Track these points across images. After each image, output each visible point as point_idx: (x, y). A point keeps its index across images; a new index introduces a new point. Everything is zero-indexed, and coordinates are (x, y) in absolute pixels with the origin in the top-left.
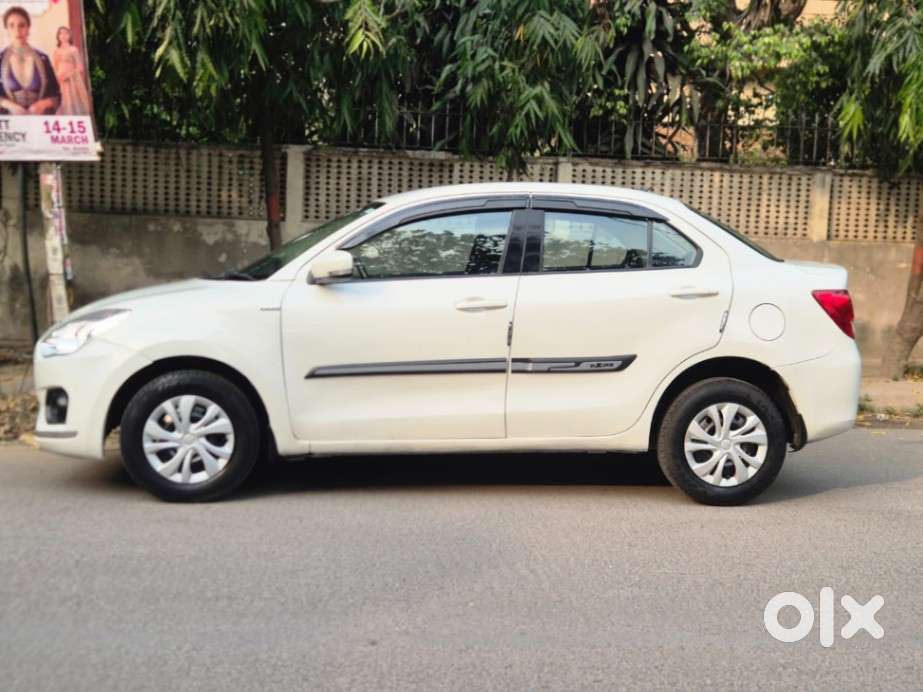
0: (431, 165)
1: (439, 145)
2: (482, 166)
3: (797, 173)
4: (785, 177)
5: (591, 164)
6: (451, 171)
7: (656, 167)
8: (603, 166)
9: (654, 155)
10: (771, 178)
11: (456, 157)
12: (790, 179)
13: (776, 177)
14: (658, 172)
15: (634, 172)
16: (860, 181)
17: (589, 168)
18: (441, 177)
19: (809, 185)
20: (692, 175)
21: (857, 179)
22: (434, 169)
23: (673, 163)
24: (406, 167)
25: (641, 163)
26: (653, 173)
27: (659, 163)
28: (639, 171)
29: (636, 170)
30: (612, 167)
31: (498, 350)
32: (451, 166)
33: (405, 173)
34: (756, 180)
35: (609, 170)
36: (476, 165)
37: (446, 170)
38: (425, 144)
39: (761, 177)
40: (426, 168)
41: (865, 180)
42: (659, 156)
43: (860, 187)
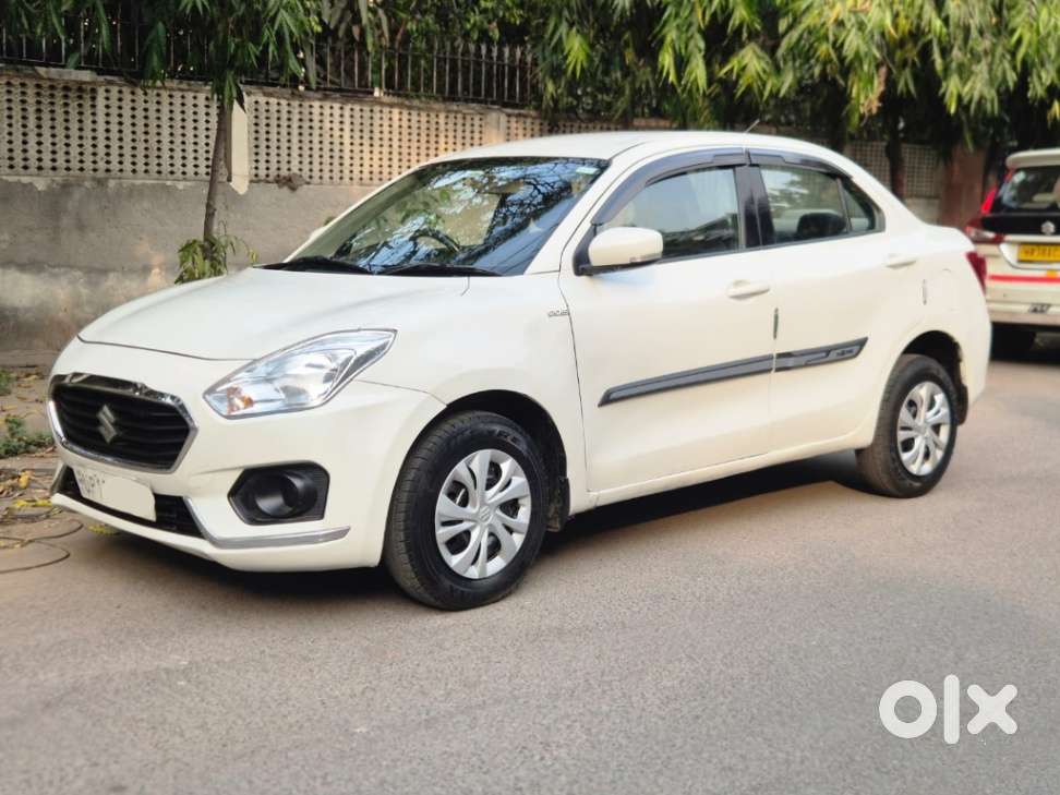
0: (66, 88)
1: (72, 60)
2: (133, 93)
3: (471, 111)
4: (459, 116)
5: (265, 94)
6: (93, 99)
7: (335, 100)
8: (278, 98)
9: (329, 86)
10: (447, 117)
11: (101, 78)
12: (464, 118)
13: (452, 116)
14: (337, 106)
15: (311, 106)
16: (525, 123)
17: (262, 100)
18: (80, 105)
19: (481, 126)
20: (372, 111)
21: (522, 119)
22: (70, 94)
23: (352, 97)
24: (31, 91)
25: (319, 95)
26: (331, 108)
27: (338, 95)
28: (316, 104)
29: (313, 104)
30: (288, 99)
31: (764, 345)
32: (94, 91)
33: (31, 99)
34: (433, 119)
35: (284, 102)
36: (126, 90)
37: (87, 96)
38: (54, 59)
39: (437, 116)
40: (59, 94)
41: (529, 121)
42: (334, 87)
43: (525, 129)
